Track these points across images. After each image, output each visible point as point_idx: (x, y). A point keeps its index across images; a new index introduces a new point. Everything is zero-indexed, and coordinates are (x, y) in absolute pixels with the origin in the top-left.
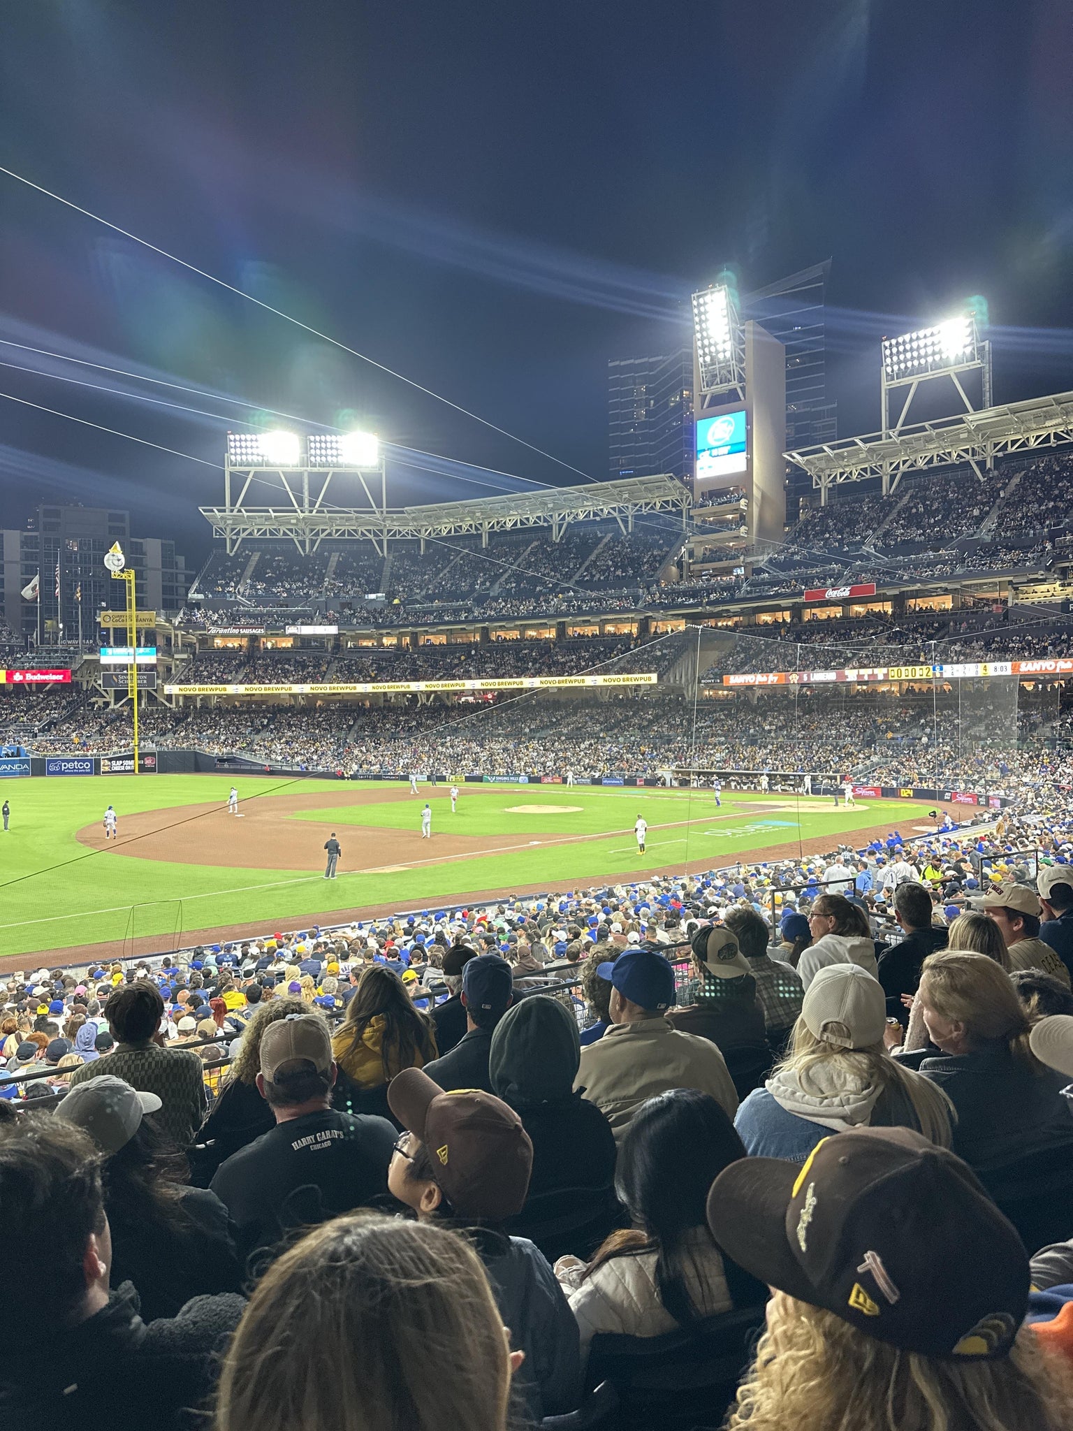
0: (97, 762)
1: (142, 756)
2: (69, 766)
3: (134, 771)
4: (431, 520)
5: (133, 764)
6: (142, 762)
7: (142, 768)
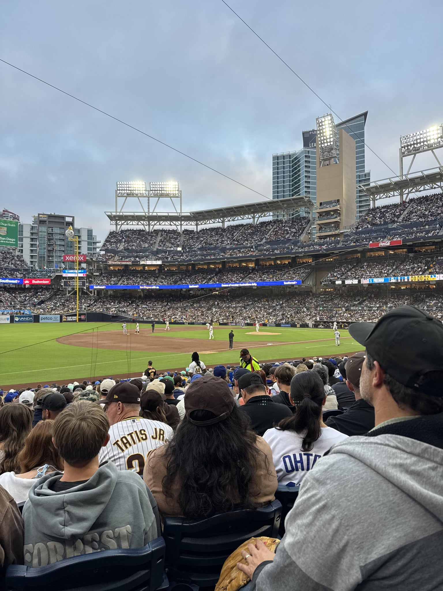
0: (61, 317)
1: (80, 315)
3: (76, 321)
4: (201, 217)
5: (76, 318)
6: (80, 317)
7: (80, 320)
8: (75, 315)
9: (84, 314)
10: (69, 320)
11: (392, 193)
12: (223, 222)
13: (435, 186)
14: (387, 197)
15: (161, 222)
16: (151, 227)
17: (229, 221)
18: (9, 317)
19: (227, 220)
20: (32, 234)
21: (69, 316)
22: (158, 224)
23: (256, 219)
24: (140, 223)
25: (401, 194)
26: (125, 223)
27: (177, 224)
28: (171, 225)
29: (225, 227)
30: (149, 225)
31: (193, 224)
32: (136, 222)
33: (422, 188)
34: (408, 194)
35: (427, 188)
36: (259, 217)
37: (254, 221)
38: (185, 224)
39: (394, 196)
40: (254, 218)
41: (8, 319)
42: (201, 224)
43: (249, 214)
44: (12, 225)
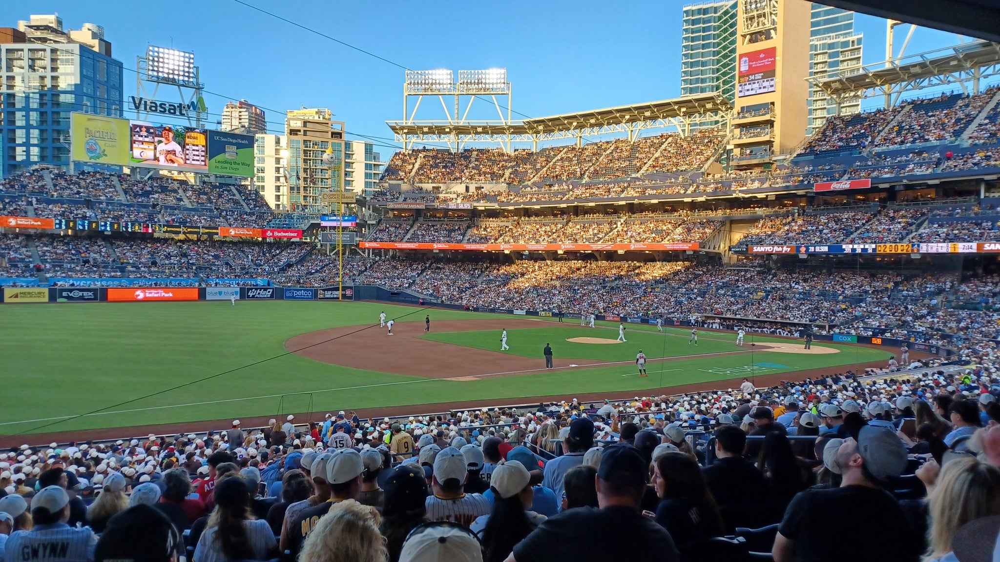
1: (344, 288)
2: (298, 293)
3: (339, 298)
4: (541, 128)
5: (339, 293)
6: (344, 292)
7: (344, 296)
8: (337, 289)
9: (351, 288)
10: (328, 296)
11: (871, 91)
15: (476, 137)
16: (459, 146)
17: (587, 135)
18: (238, 289)
19: (585, 133)
21: (328, 290)
22: (472, 138)
23: (635, 133)
24: (442, 138)
25: (888, 93)
26: (420, 139)
30: (457, 141)
31: (530, 138)
32: (436, 136)
33: (926, 82)
35: (935, 81)
36: (638, 128)
37: (630, 135)
38: (517, 139)
39: (874, 95)
40: (631, 129)
41: (236, 293)
44: (244, 142)
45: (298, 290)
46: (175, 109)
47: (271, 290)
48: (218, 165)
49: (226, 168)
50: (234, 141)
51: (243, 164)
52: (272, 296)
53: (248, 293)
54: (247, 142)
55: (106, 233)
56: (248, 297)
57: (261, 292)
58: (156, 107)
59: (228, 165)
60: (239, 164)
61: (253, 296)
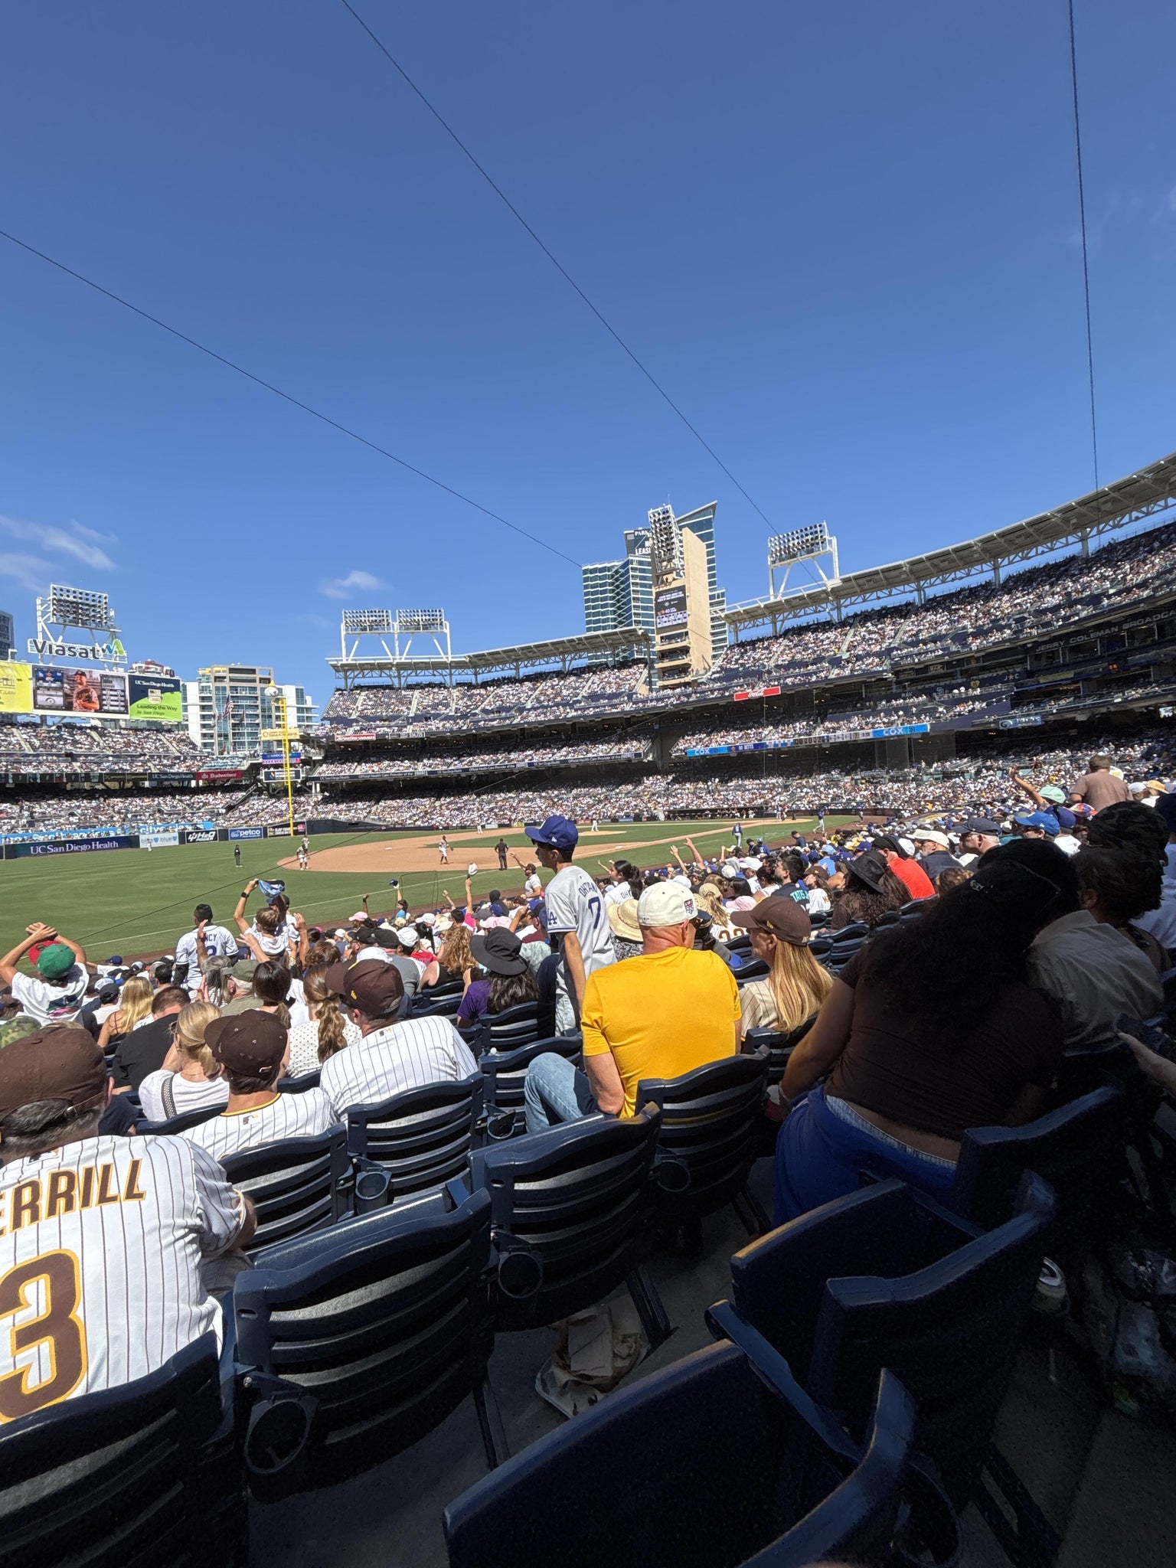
0: (265, 829)
1: (296, 824)
2: (246, 833)
3: (289, 835)
4: (483, 663)
5: (290, 830)
6: (295, 828)
7: (296, 832)
8: (288, 825)
9: (303, 823)
10: (277, 833)
11: (761, 620)
12: (517, 668)
13: (819, 609)
14: (753, 626)
15: (418, 671)
16: (403, 679)
17: (526, 666)
18: (177, 834)
19: (522, 665)
20: (203, 699)
21: (278, 827)
22: (414, 674)
23: (567, 663)
24: (383, 675)
25: (774, 622)
26: (360, 675)
27: (444, 673)
28: (434, 675)
29: (521, 676)
30: (399, 676)
31: (469, 672)
32: (377, 671)
33: (802, 613)
34: (783, 621)
35: (809, 611)
36: (572, 659)
37: (564, 665)
38: (457, 673)
39: (764, 624)
40: (564, 661)
41: (174, 838)
42: (483, 673)
43: (555, 655)
44: (169, 686)
45: (244, 830)
46: (87, 653)
47: (214, 833)
48: (140, 710)
49: (150, 713)
50: (158, 685)
51: (169, 708)
52: (215, 839)
53: (188, 837)
54: (172, 686)
55: (8, 786)
56: (189, 841)
57: (203, 836)
58: (64, 651)
59: (152, 710)
60: (164, 708)
61: (194, 841)
